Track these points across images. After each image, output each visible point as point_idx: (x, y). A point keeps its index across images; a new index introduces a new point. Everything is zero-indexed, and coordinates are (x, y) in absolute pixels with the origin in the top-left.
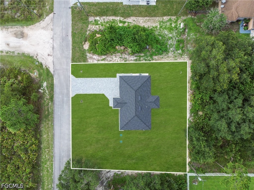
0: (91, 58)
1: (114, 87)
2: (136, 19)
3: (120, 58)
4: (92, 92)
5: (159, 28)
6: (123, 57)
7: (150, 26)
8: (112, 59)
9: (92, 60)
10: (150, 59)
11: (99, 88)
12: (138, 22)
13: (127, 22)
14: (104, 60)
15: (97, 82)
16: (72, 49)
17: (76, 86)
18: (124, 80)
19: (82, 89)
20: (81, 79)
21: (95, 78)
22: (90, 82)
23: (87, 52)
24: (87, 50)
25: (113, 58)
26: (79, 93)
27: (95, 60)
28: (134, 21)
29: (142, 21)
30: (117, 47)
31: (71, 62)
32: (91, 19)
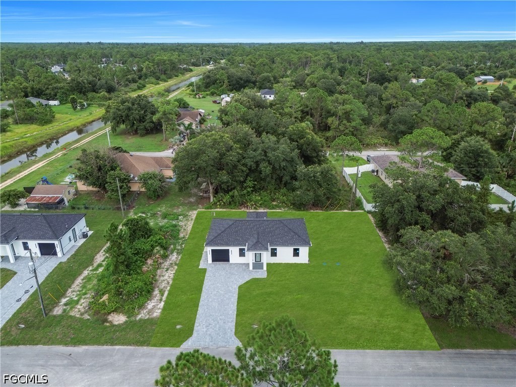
0: (150, 312)
1: (227, 271)
3: (167, 270)
4: (232, 305)
6: (166, 267)
8: (166, 281)
9: (156, 311)
13: (101, 262)
14: (162, 292)
15: (211, 296)
16: (112, 344)
17: (212, 337)
19: (225, 323)
20: (196, 324)
22: (207, 309)
23: (133, 319)
24: (127, 317)
25: (164, 279)
26: (232, 331)
27: (157, 305)
30: (145, 268)
31: (145, 348)
32: (58, 311)
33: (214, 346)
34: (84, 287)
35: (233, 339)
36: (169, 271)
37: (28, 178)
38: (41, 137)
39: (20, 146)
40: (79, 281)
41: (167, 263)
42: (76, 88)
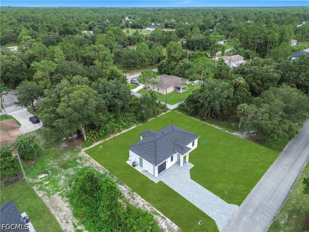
2: (62, 222)
3: (134, 199)
4: (204, 190)
5: (60, 192)
6: (130, 197)
7: (63, 202)
8: (145, 205)
9: (172, 226)
10: (107, 175)
11: (192, 187)
12: (65, 217)
13: (75, 229)
15: (188, 194)
17: (223, 213)
18: (156, 158)
21: (187, 200)
22: (197, 201)
25: (143, 205)
28: (67, 222)
29: (60, 214)
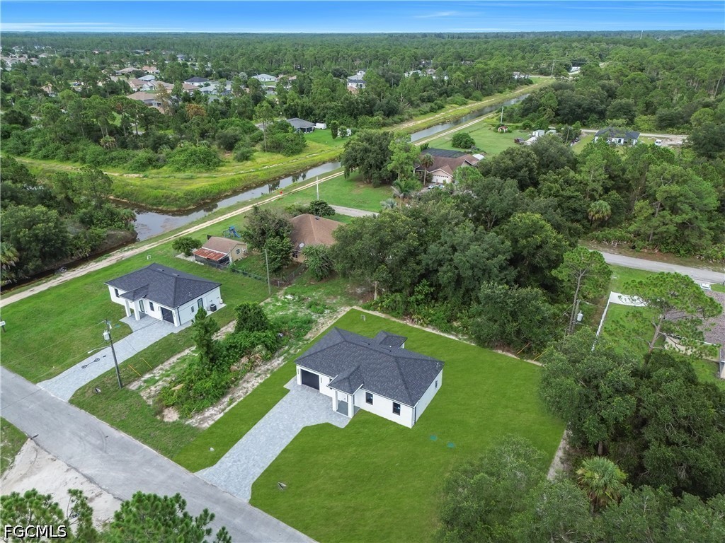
0: (202, 421)
1: (308, 402)
14: (232, 400)
20: (227, 455)
23: (183, 421)
24: (179, 418)
26: (253, 478)
27: (215, 415)
30: (234, 367)
31: (166, 458)
32: (134, 386)
33: (224, 487)
34: (173, 367)
35: (246, 489)
36: (258, 379)
37: (225, 224)
38: (276, 171)
39: (250, 180)
40: (174, 359)
41: (264, 368)
42: (347, 109)
